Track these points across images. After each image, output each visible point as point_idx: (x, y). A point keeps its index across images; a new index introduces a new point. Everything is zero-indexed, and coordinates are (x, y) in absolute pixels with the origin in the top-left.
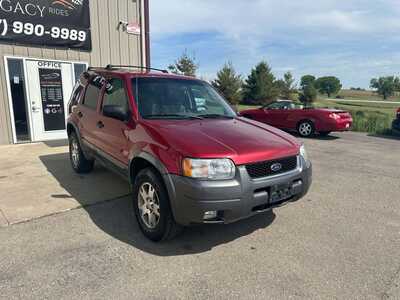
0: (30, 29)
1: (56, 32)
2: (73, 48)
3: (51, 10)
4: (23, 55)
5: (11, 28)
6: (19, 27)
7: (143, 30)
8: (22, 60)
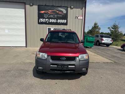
0: (53, 21)
1: (59, 21)
2: (63, 25)
3: (58, 16)
4: (51, 27)
5: (49, 21)
6: (51, 21)
7: (83, 18)
8: (50, 28)
